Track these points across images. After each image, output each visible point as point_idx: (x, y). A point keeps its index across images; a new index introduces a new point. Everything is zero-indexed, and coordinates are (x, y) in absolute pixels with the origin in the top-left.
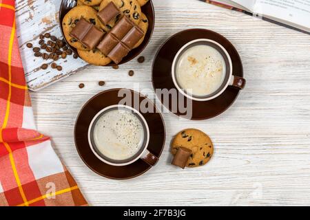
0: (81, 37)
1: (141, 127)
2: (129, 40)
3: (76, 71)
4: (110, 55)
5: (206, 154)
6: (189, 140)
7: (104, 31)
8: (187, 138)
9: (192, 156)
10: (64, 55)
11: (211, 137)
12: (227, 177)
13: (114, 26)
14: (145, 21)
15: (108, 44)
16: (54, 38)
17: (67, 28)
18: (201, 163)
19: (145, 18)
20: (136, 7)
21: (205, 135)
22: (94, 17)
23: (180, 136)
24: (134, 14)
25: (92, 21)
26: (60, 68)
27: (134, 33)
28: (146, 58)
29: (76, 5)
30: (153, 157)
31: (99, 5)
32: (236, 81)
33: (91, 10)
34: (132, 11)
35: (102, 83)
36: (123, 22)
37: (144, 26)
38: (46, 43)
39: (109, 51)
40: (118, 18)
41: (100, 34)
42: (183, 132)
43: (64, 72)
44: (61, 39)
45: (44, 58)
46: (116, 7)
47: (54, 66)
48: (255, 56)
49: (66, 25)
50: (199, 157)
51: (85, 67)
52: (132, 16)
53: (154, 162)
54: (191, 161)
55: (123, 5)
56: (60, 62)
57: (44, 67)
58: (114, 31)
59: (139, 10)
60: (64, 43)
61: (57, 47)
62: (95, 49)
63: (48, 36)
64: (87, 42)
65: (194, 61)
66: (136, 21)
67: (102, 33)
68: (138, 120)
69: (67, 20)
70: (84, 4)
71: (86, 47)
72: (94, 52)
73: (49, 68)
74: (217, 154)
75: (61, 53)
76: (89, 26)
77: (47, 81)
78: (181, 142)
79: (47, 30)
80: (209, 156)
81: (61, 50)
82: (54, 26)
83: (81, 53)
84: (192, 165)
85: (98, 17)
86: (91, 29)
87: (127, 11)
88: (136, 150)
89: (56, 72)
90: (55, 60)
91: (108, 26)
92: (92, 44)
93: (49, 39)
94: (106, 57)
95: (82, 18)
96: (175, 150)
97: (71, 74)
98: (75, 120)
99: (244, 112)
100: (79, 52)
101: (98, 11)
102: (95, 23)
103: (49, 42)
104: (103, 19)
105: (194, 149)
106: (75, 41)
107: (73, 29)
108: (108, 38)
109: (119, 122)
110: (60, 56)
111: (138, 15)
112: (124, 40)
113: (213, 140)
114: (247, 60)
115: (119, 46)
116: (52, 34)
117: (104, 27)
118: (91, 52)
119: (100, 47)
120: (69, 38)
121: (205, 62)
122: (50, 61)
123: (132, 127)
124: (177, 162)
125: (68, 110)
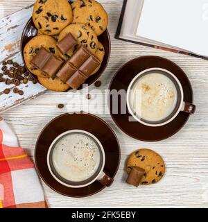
0: (40, 65)
1: (97, 150)
2: (86, 68)
3: (37, 96)
4: (69, 82)
5: (158, 173)
6: (142, 160)
7: (63, 59)
8: (141, 158)
9: (145, 175)
10: (25, 80)
11: (163, 156)
12: (178, 194)
13: (72, 56)
14: (101, 50)
15: (66, 72)
16: (16, 65)
17: (28, 57)
18: (154, 182)
19: (102, 47)
20: (93, 37)
21: (157, 155)
22: (53, 46)
23: (134, 156)
24: (91, 43)
25: (52, 50)
26: (21, 93)
27: (91, 62)
28: (103, 83)
29: (36, 35)
30: (109, 179)
31: (58, 34)
32: (187, 107)
33: (51, 40)
34: (89, 41)
35: (61, 106)
36: (80, 51)
37: (101, 55)
38: (8, 69)
39: (68, 79)
40: (76, 48)
41: (59, 63)
42: (137, 152)
43: (25, 96)
44: (23, 65)
45: (7, 84)
46: (74, 38)
47: (16, 91)
48: (204, 81)
49: (27, 54)
50: (151, 175)
51: (44, 92)
52: (89, 45)
53: (109, 184)
54: (144, 179)
55: (81, 35)
56: (21, 87)
57: (7, 91)
58: (72, 60)
59: (95, 40)
60: (25, 70)
61: (19, 73)
62: (54, 77)
63: (11, 62)
64: (46, 70)
65: (147, 88)
66: (93, 51)
67: (61, 62)
68: (94, 144)
69: (28, 49)
70: (44, 34)
71: (46, 75)
72: (53, 79)
73: (12, 93)
74: (168, 173)
75: (23, 79)
76: (49, 55)
77: (10, 104)
78: (135, 162)
79: (9, 57)
80: (161, 175)
81: (23, 75)
82: (16, 53)
83: (41, 79)
84: (146, 183)
85: (57, 46)
86: (51, 58)
87: (84, 41)
88: (93, 172)
89: (18, 96)
90: (17, 85)
91: (66, 55)
92: (51, 73)
93: (12, 66)
94: (65, 83)
95: (42, 47)
96: (129, 169)
97: (32, 98)
98: (36, 140)
99: (194, 133)
100: (39, 78)
101: (57, 40)
102: (54, 52)
103: (11, 68)
104: (62, 50)
105: (147, 169)
106: (36, 69)
107: (34, 58)
108: (67, 66)
109: (77, 146)
110: (22, 81)
111: (95, 44)
112: (81, 68)
113: (165, 160)
114: (197, 85)
115: (77, 73)
116: (14, 61)
117: (62, 56)
118: (51, 79)
119: (59, 75)
120: (29, 66)
121: (158, 89)
122: (12, 86)
123: (89, 150)
124: (131, 180)
125: (29, 131)
